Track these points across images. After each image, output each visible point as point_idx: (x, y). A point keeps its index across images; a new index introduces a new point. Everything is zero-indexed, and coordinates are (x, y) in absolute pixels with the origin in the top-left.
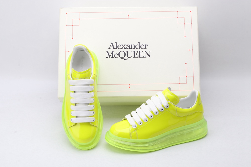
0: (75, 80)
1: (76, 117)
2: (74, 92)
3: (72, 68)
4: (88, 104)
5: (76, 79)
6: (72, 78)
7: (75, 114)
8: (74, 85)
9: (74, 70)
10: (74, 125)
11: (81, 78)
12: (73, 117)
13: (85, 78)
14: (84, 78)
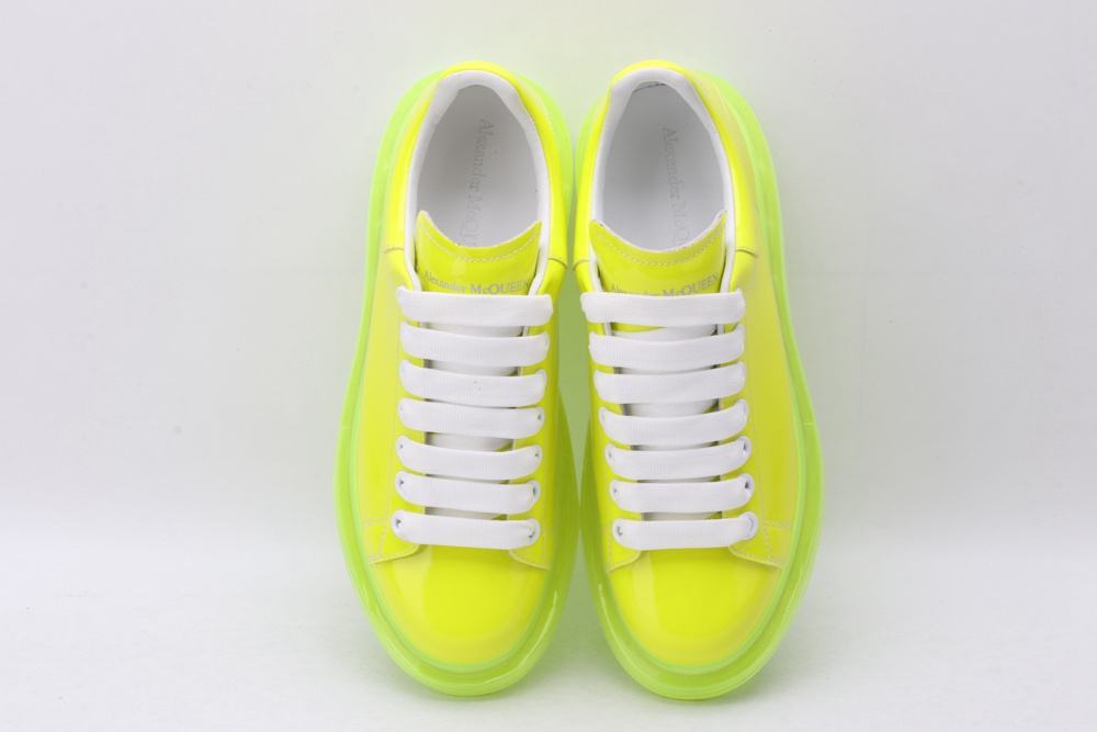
0: (437, 296)
1: (429, 511)
2: (429, 364)
3: (423, 214)
4: (508, 445)
5: (444, 285)
6: (416, 270)
7: (421, 491)
8: (428, 326)
9: (439, 233)
10: (412, 552)
11: (477, 289)
12: (411, 507)
13: (500, 289)
14: (494, 289)
